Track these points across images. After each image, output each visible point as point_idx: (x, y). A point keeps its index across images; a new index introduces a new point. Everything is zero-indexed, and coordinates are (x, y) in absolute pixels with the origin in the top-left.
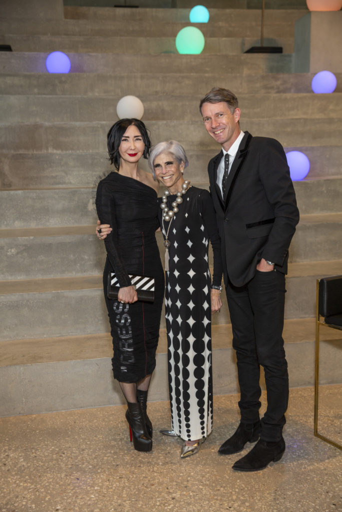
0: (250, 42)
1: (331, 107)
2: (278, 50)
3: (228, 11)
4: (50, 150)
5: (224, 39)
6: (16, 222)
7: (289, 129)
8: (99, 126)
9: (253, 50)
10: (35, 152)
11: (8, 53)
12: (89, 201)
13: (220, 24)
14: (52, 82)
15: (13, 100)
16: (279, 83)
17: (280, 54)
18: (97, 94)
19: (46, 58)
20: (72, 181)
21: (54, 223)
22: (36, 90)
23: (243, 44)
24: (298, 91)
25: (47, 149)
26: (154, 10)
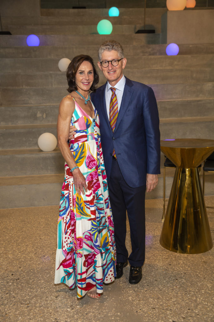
0: (139, 27)
1: (176, 63)
2: (152, 31)
3: (131, 9)
4: (24, 87)
5: (125, 25)
6: (2, 123)
7: (149, 75)
8: (49, 74)
9: (139, 32)
10: (16, 88)
11: (8, 36)
12: (37, 112)
13: (125, 17)
14: (30, 51)
15: (7, 61)
16: (150, 50)
17: (153, 34)
18: (53, 57)
19: (27, 38)
20: (32, 103)
21: (20, 123)
22: (21, 55)
23: (135, 28)
24: (161, 54)
25: (23, 86)
26: (90, 9)
